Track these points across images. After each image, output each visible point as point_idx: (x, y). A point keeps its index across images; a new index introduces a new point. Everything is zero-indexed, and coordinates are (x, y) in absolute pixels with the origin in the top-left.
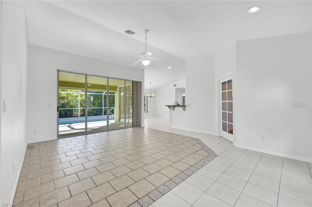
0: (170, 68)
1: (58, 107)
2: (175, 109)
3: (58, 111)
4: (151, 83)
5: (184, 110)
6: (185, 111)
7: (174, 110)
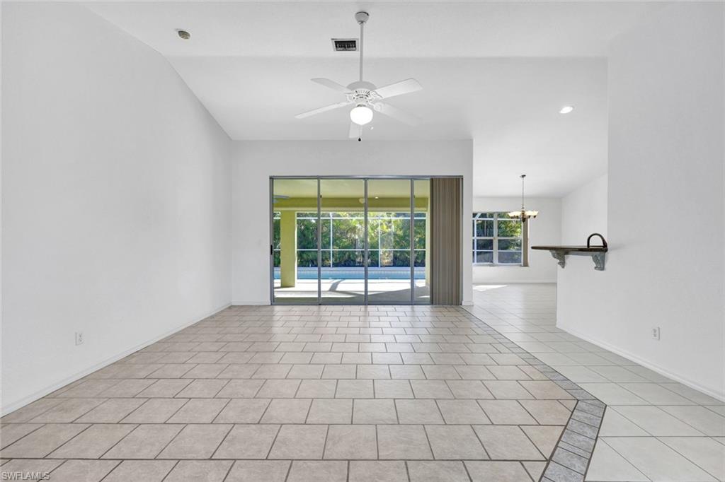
0: (566, 110)
1: (271, 246)
2: (567, 261)
3: (271, 253)
4: (523, 176)
5: (601, 265)
6: (603, 269)
7: (563, 264)
